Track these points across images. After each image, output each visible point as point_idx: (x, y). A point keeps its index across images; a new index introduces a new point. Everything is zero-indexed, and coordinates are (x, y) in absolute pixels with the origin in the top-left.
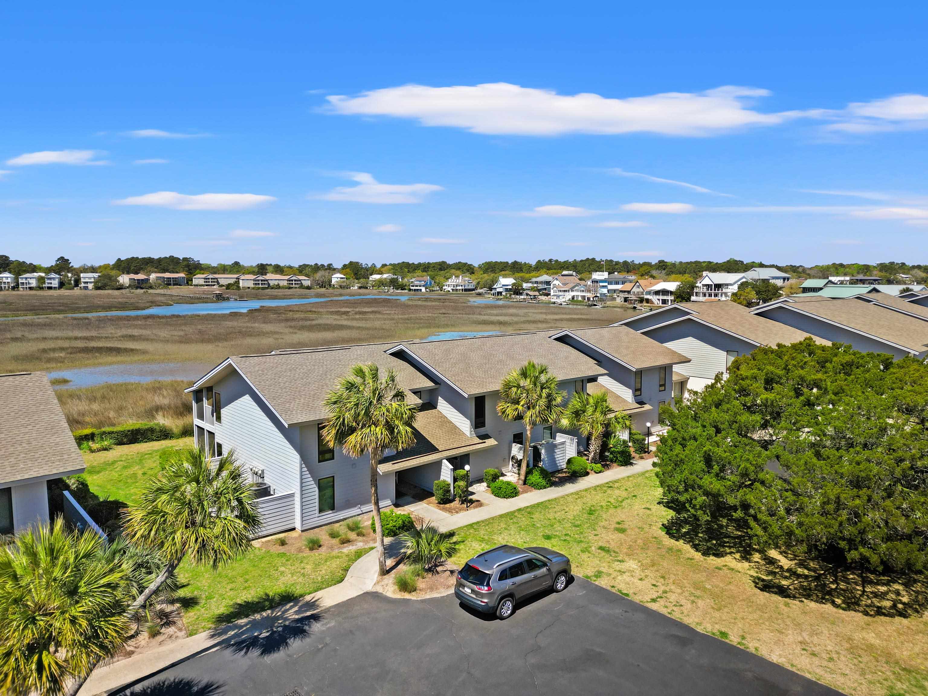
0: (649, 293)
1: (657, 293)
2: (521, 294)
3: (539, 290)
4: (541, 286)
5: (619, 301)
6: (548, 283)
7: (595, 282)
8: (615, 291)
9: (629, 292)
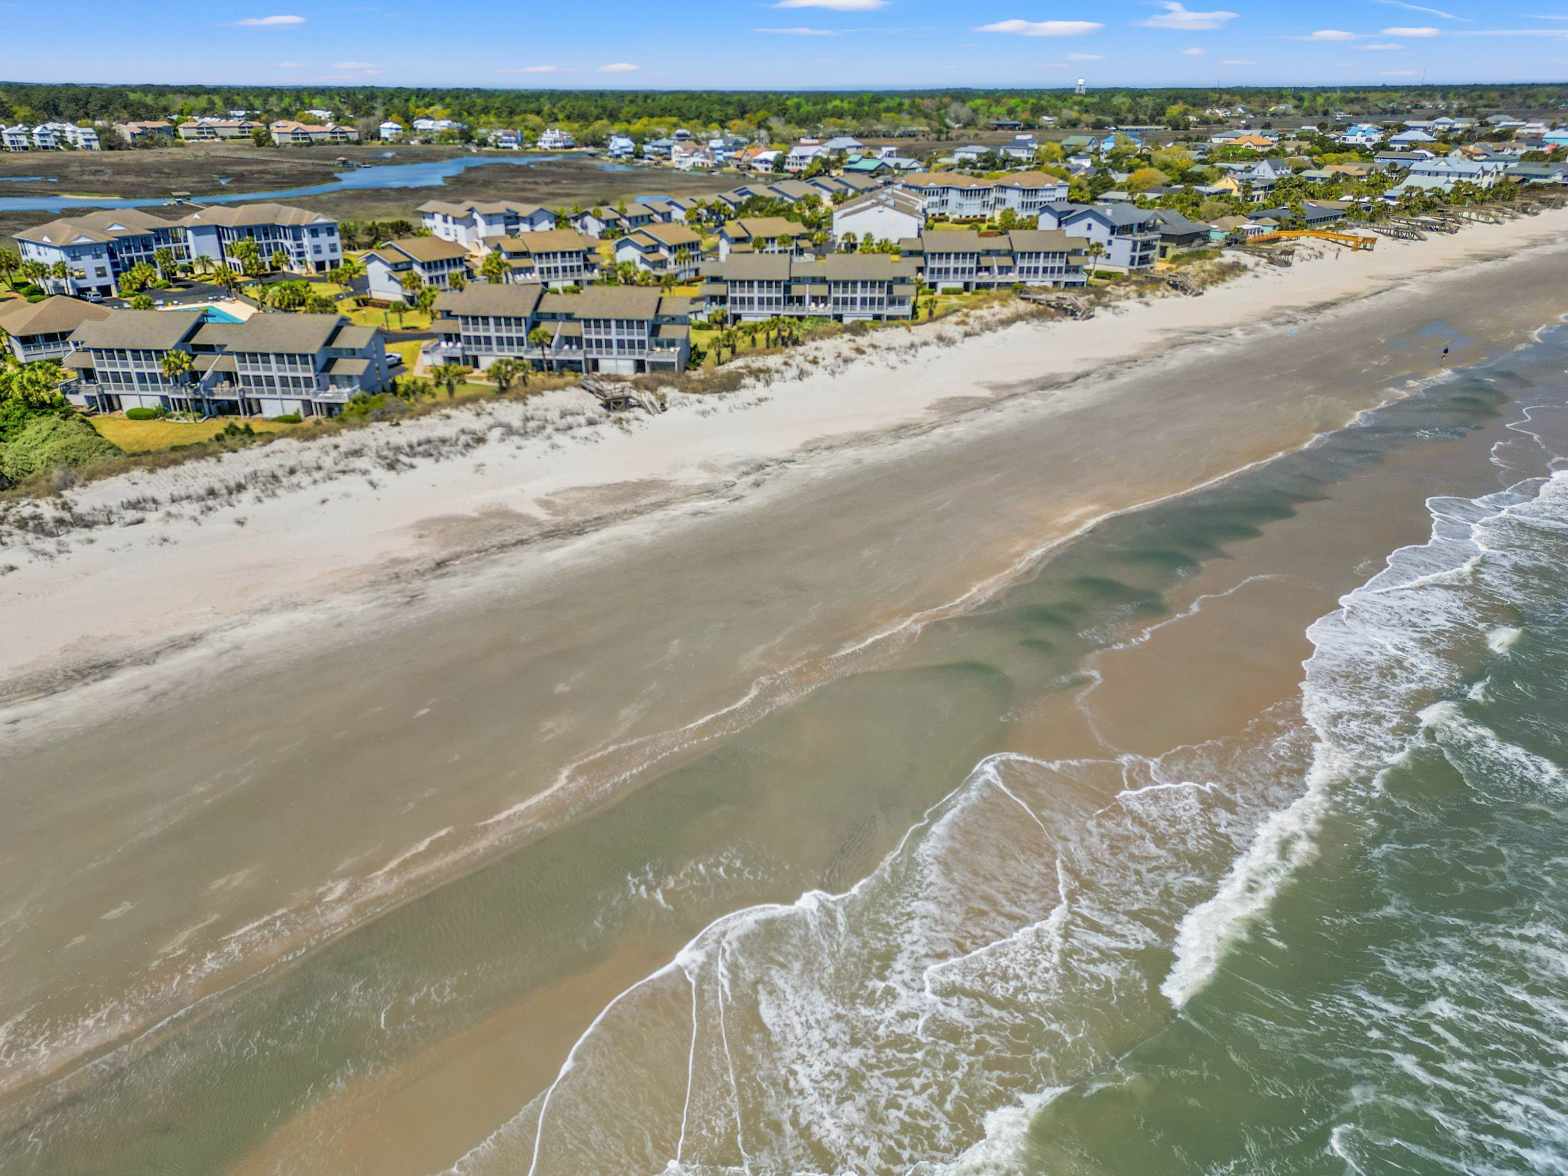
0: (755, 161)
1: (761, 162)
2: (642, 158)
3: (661, 155)
4: (662, 151)
5: (733, 168)
6: (669, 147)
7: (712, 149)
8: (729, 158)
9: (740, 160)
